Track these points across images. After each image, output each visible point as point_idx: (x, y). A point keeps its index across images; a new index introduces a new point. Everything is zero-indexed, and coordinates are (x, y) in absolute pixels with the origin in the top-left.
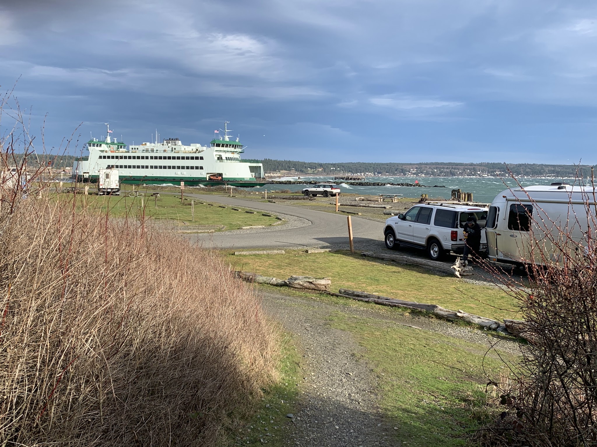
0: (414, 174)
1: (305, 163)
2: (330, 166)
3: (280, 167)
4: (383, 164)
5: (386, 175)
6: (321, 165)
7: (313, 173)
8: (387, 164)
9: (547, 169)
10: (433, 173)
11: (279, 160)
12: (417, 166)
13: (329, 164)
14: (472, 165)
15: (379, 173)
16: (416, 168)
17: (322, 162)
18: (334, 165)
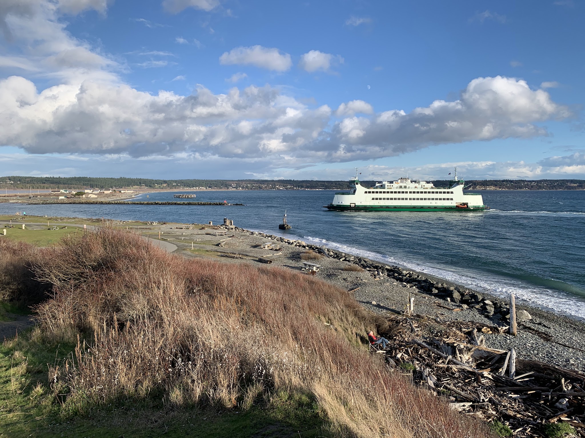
0: (234, 188)
1: (153, 180)
2: (172, 182)
3: (133, 184)
4: (212, 181)
5: (215, 189)
6: (165, 182)
7: (160, 188)
8: (215, 181)
9: (319, 184)
10: (247, 187)
11: (132, 178)
12: (236, 182)
13: (172, 181)
14: (273, 181)
15: (209, 187)
16: (236, 184)
17: (167, 179)
18: (175, 181)
